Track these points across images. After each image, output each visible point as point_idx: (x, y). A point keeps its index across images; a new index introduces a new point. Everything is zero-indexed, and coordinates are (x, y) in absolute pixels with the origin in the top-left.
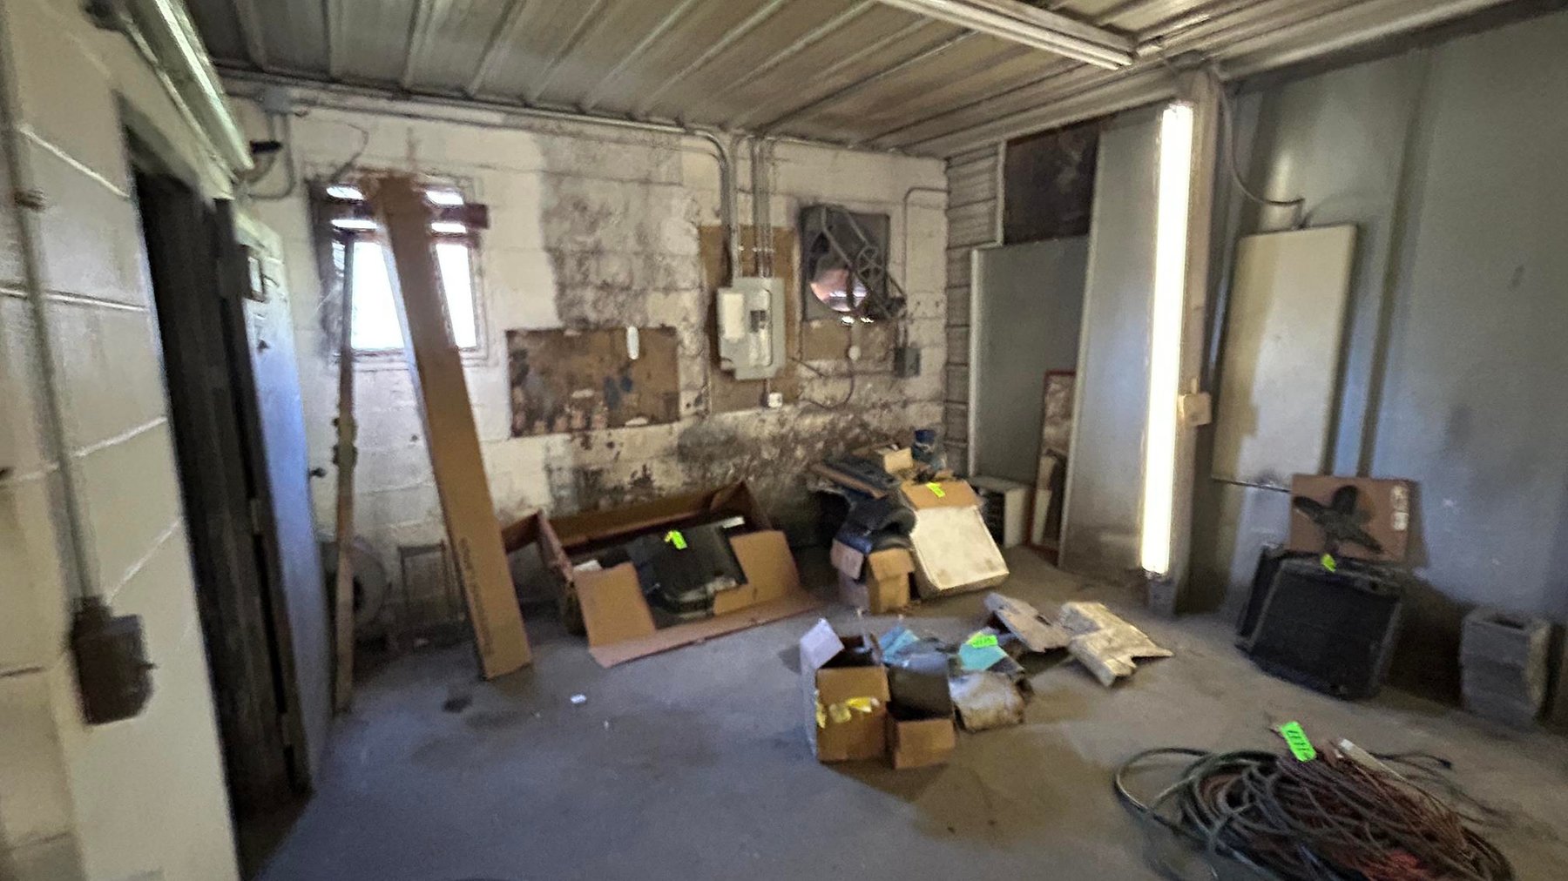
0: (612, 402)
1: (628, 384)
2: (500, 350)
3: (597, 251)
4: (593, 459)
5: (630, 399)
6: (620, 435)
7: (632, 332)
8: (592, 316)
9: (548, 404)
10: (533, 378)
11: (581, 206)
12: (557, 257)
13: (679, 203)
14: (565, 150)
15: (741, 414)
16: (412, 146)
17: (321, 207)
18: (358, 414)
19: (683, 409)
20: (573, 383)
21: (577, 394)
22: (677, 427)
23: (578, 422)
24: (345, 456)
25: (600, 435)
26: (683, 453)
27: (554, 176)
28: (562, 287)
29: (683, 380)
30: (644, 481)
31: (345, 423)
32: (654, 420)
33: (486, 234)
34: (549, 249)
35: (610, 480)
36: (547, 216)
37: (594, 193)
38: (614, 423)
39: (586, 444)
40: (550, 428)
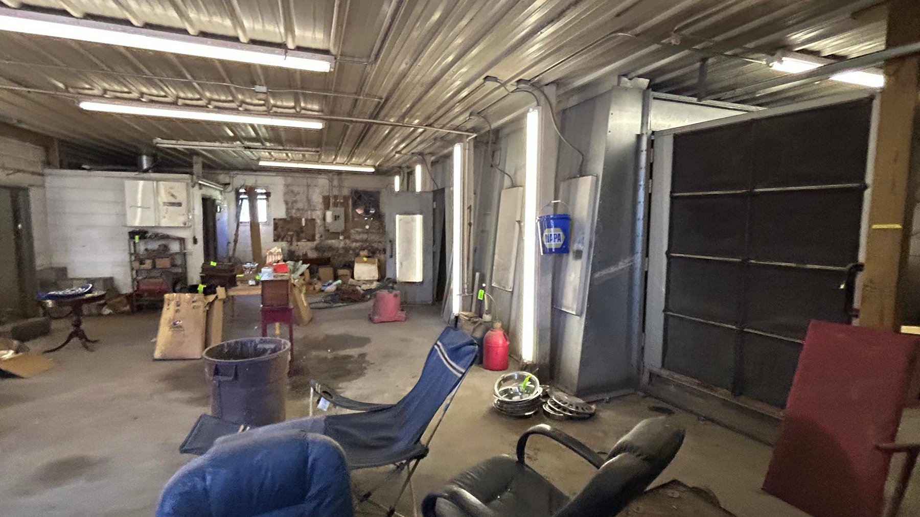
0: (298, 236)
1: (302, 232)
2: (272, 223)
3: (296, 202)
4: (293, 248)
5: (303, 235)
6: (299, 243)
7: (303, 219)
8: (294, 216)
9: (282, 234)
10: (279, 229)
11: (292, 191)
12: (286, 203)
13: (317, 190)
14: (290, 180)
15: (333, 241)
16: (256, 181)
17: (238, 194)
18: (239, 233)
19: (316, 238)
20: (288, 230)
21: (289, 233)
22: (315, 243)
23: (289, 239)
24: (236, 241)
25: (295, 243)
26: (317, 249)
27: (287, 186)
28: (287, 209)
29: (317, 232)
30: (306, 255)
31: (237, 235)
32: (309, 240)
33: (270, 198)
34: (284, 201)
35: (297, 254)
36: (285, 194)
37: (296, 189)
38: (298, 240)
39: (291, 244)
40: (282, 240)
